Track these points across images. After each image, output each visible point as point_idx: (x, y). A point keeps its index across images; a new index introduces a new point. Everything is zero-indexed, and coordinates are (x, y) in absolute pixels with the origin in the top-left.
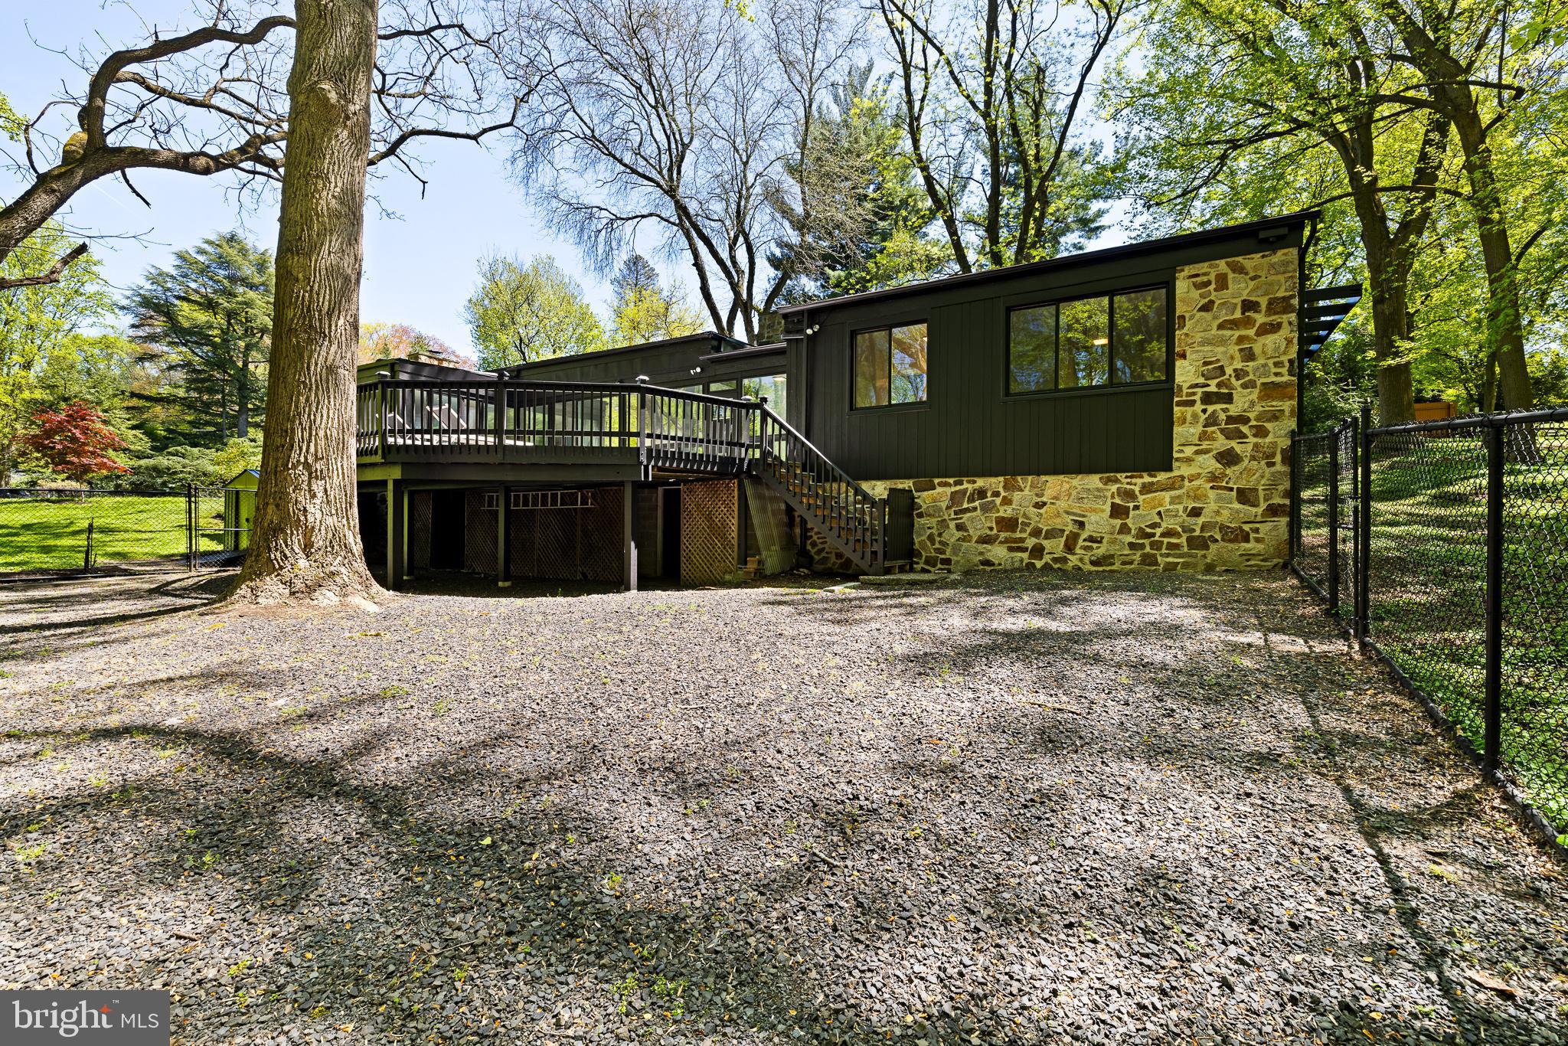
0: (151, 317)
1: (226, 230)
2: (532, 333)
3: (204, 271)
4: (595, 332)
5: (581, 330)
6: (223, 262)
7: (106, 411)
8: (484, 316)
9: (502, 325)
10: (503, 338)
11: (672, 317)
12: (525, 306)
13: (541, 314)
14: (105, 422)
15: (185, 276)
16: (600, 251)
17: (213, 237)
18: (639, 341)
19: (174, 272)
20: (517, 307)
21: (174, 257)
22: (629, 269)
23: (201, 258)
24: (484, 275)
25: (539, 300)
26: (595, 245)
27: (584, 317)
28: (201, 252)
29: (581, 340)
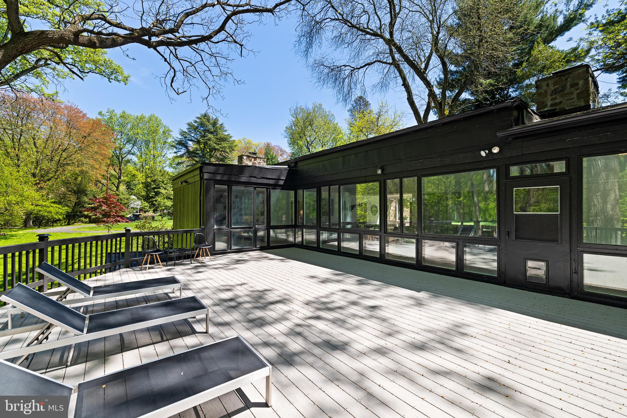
0: (181, 148)
1: (203, 112)
2: (312, 139)
3: (196, 129)
4: (341, 136)
5: (334, 136)
6: (202, 124)
7: (165, 184)
8: (292, 134)
9: (300, 137)
10: (301, 143)
11: (380, 123)
12: (310, 127)
13: (317, 130)
14: (165, 189)
15: (190, 132)
16: (345, 91)
17: (199, 116)
18: (363, 138)
19: (187, 131)
20: (306, 127)
21: (187, 125)
22: (356, 103)
23: (196, 124)
24: (292, 116)
25: (316, 123)
26: (343, 87)
27: (336, 130)
28: (196, 122)
29: (335, 140)
